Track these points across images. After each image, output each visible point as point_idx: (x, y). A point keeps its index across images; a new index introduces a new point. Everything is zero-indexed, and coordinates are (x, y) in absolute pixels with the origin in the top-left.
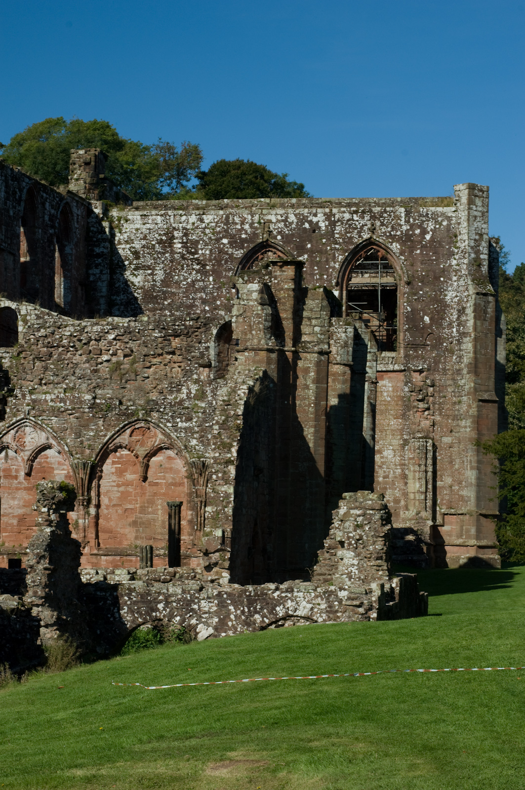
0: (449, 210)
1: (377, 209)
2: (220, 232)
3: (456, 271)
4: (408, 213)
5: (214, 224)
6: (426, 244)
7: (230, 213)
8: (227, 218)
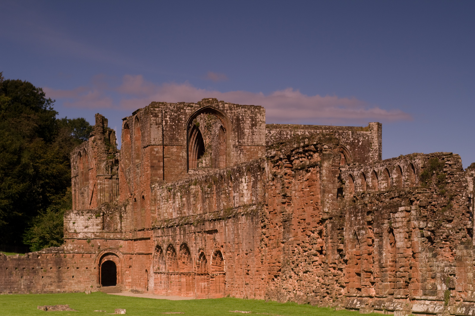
0: (368, 133)
1: (340, 131)
2: (277, 138)
3: (372, 158)
4: (353, 133)
5: (275, 135)
6: (360, 146)
7: (282, 130)
8: (281, 132)
